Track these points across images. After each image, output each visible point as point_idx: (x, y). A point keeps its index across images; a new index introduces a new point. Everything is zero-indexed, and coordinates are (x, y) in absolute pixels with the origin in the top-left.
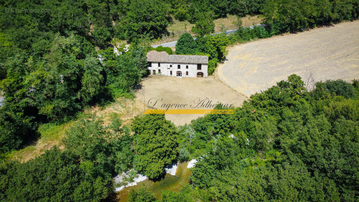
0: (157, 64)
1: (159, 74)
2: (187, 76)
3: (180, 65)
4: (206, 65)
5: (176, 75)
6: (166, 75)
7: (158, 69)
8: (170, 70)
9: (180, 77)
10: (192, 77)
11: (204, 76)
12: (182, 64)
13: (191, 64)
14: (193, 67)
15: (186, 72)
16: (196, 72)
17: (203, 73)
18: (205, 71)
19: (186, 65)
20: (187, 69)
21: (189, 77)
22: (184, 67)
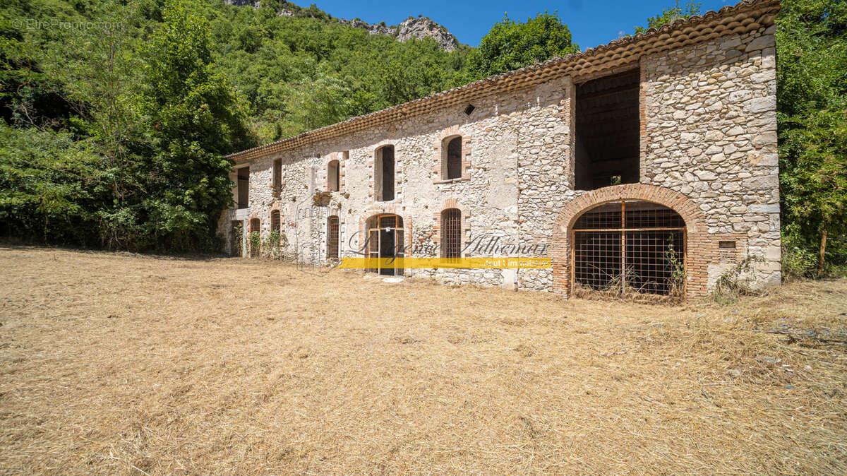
0: (270, 174)
1: (275, 248)
2: (452, 272)
3: (391, 150)
6: (305, 254)
7: (273, 208)
8: (325, 213)
10: (509, 278)
11: (708, 270)
12: (411, 130)
13: (490, 115)
14: (514, 147)
15: (438, 224)
16: (547, 211)
17: (682, 210)
18: (712, 176)
19: (437, 138)
20: (450, 185)
21: (467, 277)
22: (421, 160)
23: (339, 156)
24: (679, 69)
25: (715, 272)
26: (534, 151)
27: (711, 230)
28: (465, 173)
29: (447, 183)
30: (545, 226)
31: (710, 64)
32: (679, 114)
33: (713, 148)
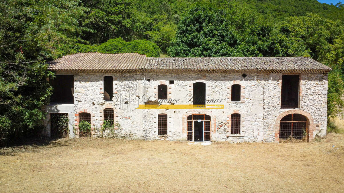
0: (100, 85)
1: (107, 132)
2: (234, 139)
3: (203, 85)
4: (322, 79)
5: (185, 136)
6: (139, 134)
7: (104, 107)
8: (156, 112)
9: (205, 143)
10: (260, 139)
11: (313, 133)
12: (214, 78)
13: (253, 80)
14: (263, 93)
15: (229, 119)
16: (274, 116)
17: (309, 117)
18: (315, 109)
19: (230, 84)
20: (235, 104)
21: (243, 140)
22: (220, 92)
23: (167, 83)
24: (310, 79)
25: (315, 133)
26: (270, 96)
27: (315, 123)
28: (242, 100)
29: (234, 103)
30: (273, 121)
31: (315, 80)
32: (309, 91)
33: (315, 102)
